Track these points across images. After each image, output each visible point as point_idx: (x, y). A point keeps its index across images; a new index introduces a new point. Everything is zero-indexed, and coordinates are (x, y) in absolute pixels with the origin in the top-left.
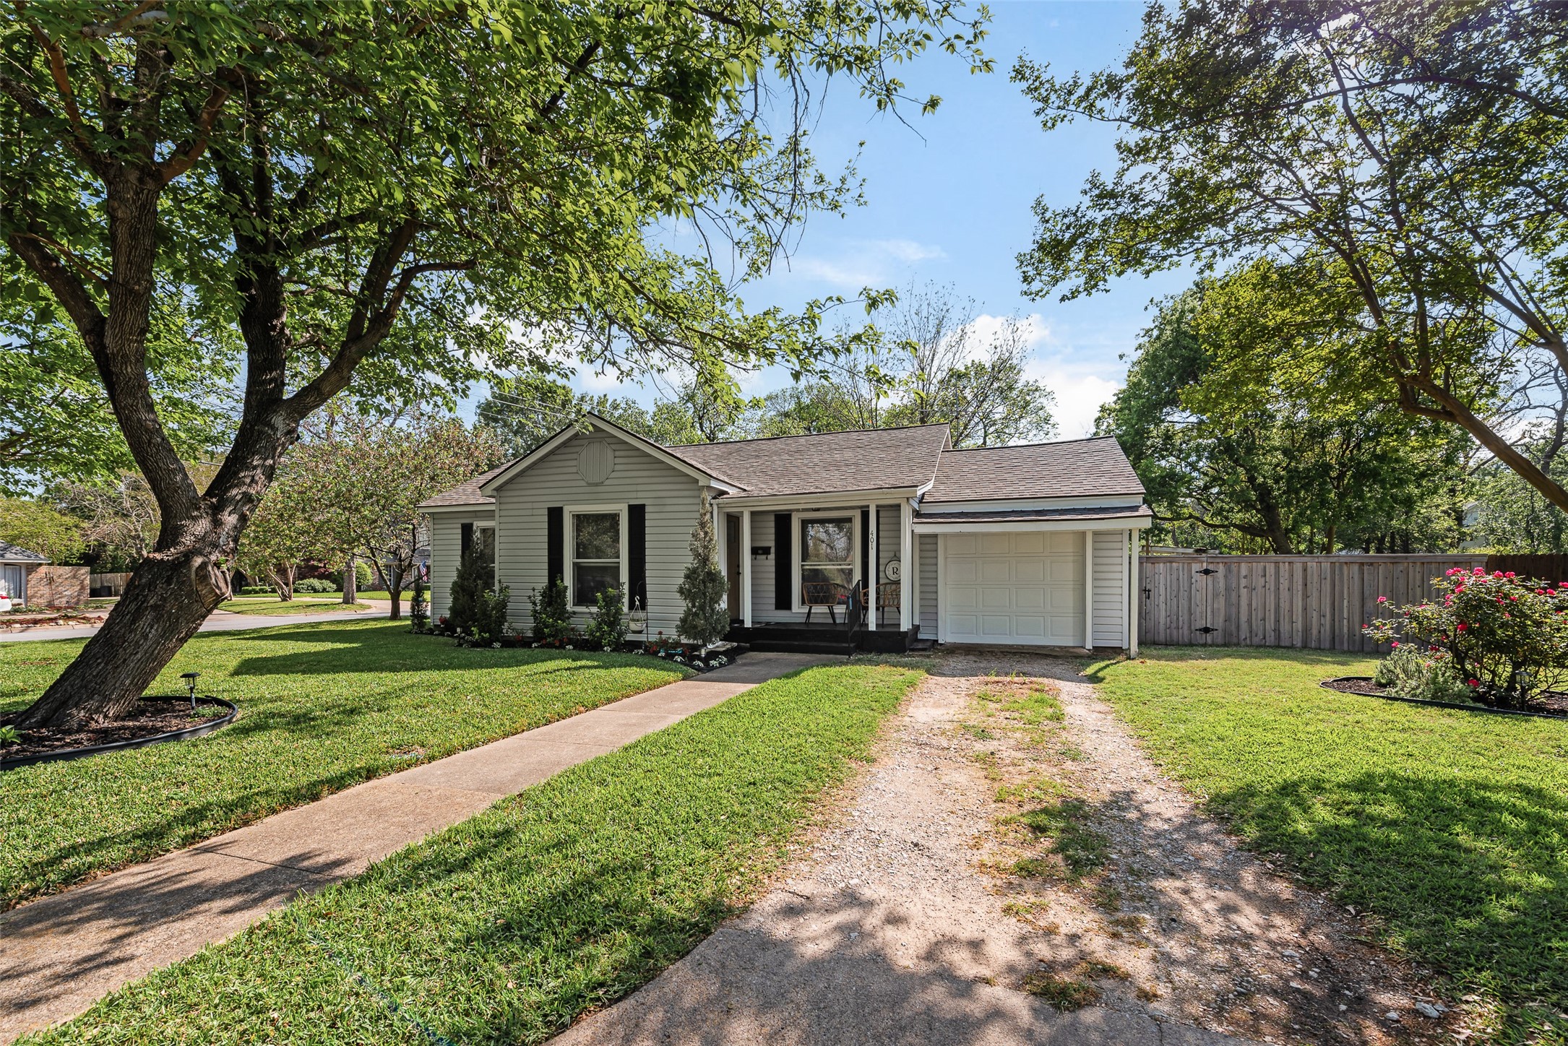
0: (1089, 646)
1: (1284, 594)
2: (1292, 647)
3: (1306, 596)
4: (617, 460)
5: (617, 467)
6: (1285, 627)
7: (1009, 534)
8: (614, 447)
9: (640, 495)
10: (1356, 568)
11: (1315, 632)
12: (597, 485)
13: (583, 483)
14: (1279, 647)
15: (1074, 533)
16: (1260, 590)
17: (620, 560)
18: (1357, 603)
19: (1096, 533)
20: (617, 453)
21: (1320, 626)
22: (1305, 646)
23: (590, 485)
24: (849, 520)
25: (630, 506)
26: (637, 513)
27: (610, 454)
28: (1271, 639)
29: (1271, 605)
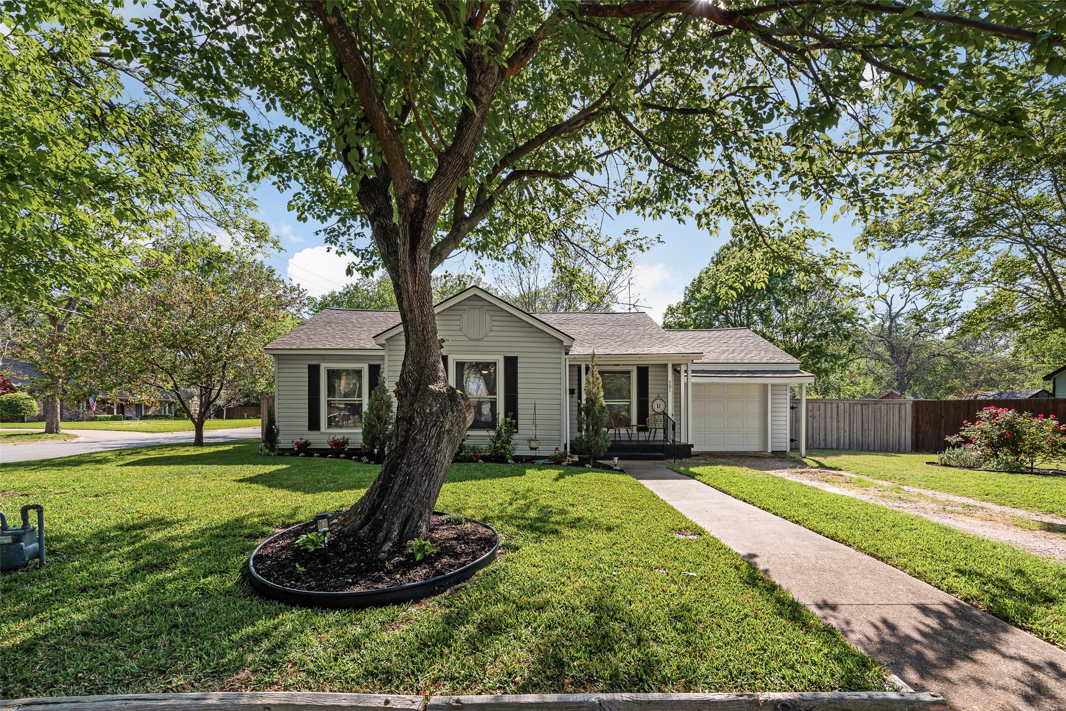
0: (769, 451)
1: (829, 420)
2: (832, 449)
3: (838, 421)
4: (494, 323)
5: (494, 328)
6: (829, 438)
7: (742, 384)
8: (492, 313)
9: (513, 349)
10: (859, 406)
11: (842, 440)
12: (477, 340)
13: (466, 339)
14: (826, 449)
15: (760, 384)
16: (818, 418)
17: (497, 397)
18: (860, 425)
19: (773, 385)
20: (494, 318)
21: (845, 438)
22: (838, 448)
23: (470, 340)
24: (629, 372)
25: (505, 357)
26: (511, 363)
27: (488, 319)
28: (822, 445)
29: (822, 427)
